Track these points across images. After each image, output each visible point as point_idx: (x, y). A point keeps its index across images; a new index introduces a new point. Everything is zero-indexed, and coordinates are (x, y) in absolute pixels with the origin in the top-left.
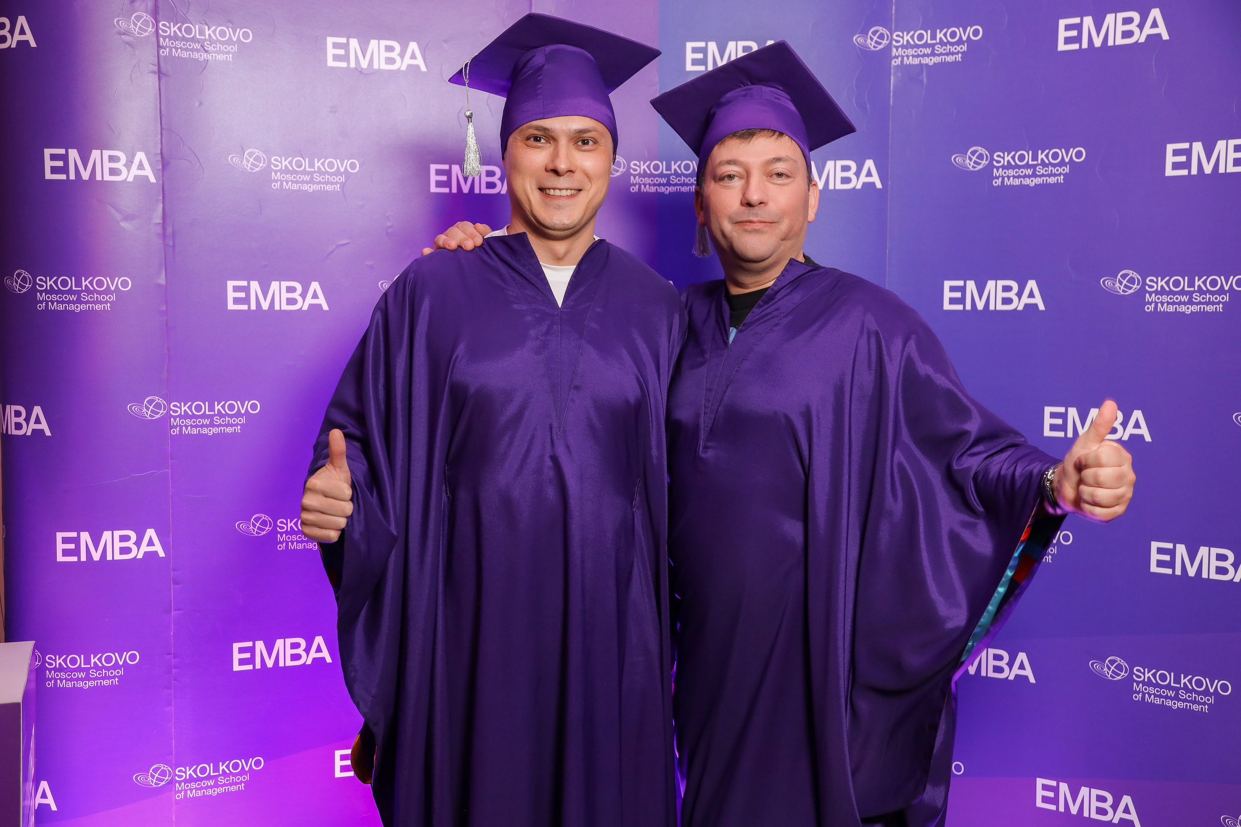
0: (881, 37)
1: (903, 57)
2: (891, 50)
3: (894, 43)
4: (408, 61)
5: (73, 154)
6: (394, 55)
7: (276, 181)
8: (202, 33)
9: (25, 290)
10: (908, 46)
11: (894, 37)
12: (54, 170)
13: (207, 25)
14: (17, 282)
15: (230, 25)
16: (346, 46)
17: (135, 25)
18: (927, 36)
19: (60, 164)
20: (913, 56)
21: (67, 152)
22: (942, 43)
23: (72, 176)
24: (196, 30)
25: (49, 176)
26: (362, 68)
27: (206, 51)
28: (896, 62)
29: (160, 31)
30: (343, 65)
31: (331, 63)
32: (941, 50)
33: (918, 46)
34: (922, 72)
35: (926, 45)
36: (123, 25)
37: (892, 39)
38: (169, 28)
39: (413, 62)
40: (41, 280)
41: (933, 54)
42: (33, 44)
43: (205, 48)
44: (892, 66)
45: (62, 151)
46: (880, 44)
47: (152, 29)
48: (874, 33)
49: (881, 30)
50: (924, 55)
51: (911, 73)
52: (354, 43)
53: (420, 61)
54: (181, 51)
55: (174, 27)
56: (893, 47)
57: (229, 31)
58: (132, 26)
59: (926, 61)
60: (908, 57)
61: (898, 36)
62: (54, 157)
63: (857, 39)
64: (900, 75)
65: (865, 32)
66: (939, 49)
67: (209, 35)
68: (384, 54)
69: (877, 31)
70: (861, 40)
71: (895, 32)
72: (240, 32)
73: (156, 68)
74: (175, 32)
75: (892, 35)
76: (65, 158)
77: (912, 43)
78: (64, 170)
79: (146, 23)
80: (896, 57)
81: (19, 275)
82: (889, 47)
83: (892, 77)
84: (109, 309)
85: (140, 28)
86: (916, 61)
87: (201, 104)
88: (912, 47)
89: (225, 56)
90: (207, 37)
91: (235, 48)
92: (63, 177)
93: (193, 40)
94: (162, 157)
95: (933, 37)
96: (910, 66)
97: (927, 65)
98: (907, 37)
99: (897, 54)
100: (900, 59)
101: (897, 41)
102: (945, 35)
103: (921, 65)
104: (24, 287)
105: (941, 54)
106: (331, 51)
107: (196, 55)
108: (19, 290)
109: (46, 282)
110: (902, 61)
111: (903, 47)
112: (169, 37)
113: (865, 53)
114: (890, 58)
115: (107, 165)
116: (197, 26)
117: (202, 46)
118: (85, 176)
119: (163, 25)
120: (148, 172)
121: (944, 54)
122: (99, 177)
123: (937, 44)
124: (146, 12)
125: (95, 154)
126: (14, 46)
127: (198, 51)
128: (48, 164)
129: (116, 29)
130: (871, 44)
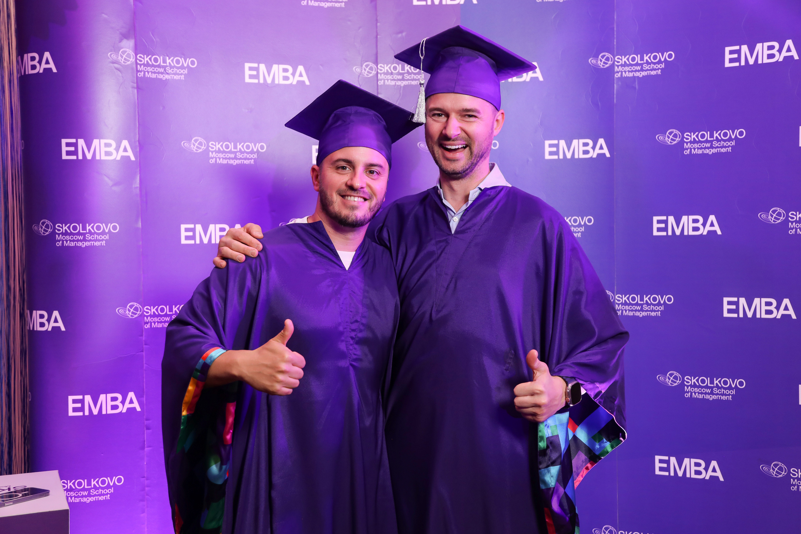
0: (607, 59)
1: (622, 72)
2: (614, 68)
3: (616, 63)
4: (297, 78)
5: (81, 142)
6: (289, 74)
7: (212, 158)
8: (164, 61)
9: (47, 233)
10: (625, 65)
11: (616, 59)
12: (68, 153)
13: (167, 56)
14: (42, 228)
15: (183, 56)
16: (257, 69)
17: (122, 57)
18: (638, 59)
19: (72, 149)
20: (629, 71)
21: (77, 141)
22: (647, 63)
23: (80, 157)
24: (160, 60)
25: (64, 157)
26: (268, 84)
27: (168, 74)
28: (618, 75)
29: (138, 61)
30: (256, 81)
31: (247, 80)
32: (647, 68)
33: (632, 65)
34: (635, 82)
35: (637, 64)
36: (114, 57)
37: (615, 61)
38: (144, 59)
39: (301, 79)
40: (59, 226)
41: (642, 70)
42: (55, 70)
43: (167, 71)
44: (615, 78)
45: (73, 141)
46: (607, 64)
47: (133, 59)
48: (603, 57)
49: (607, 55)
50: (636, 71)
51: (627, 82)
52: (262, 67)
53: (305, 78)
54: (151, 74)
55: (147, 58)
56: (615, 66)
57: (182, 60)
58: (120, 58)
59: (637, 74)
60: (625, 72)
61: (618, 58)
62: (68, 145)
63: (591, 61)
64: (620, 83)
65: (596, 56)
66: (646, 67)
67: (169, 63)
68: (282, 74)
69: (604, 56)
70: (594, 61)
71: (616, 56)
72: (189, 61)
73: (135, 85)
74: (147, 61)
75: (614, 58)
76: (75, 145)
77: (628, 63)
78: (75, 153)
79: (129, 56)
80: (618, 72)
81: (43, 223)
82: (613, 66)
83: (615, 85)
84: (104, 245)
85: (125, 59)
86: (631, 75)
87: (164, 108)
88: (628, 65)
89: (179, 76)
90: (168, 64)
91: (186, 71)
92: (74, 157)
93: (159, 66)
94: (139, 143)
95: (642, 59)
96: (627, 77)
97: (638, 77)
98: (624, 59)
99: (618, 70)
100: (620, 73)
101: (618, 62)
102: (650, 58)
103: (634, 77)
104: (47, 231)
105: (647, 70)
106: (247, 73)
107: (161, 76)
108: (44, 233)
109: (62, 228)
110: (622, 75)
111: (622, 65)
112: (144, 64)
113: (596, 69)
114: (614, 73)
115: (104, 149)
116: (161, 57)
117: (165, 70)
118: (89, 156)
119: (140, 57)
120: (130, 154)
121: (649, 70)
122: (98, 158)
123: (644, 63)
124: (129, 48)
125: (96, 142)
126: (41, 71)
127: (162, 73)
128: (64, 149)
129: (109, 60)
130: (601, 64)
